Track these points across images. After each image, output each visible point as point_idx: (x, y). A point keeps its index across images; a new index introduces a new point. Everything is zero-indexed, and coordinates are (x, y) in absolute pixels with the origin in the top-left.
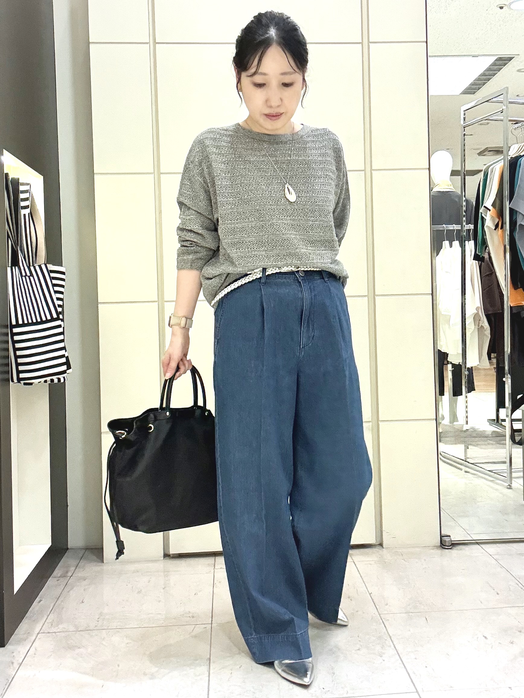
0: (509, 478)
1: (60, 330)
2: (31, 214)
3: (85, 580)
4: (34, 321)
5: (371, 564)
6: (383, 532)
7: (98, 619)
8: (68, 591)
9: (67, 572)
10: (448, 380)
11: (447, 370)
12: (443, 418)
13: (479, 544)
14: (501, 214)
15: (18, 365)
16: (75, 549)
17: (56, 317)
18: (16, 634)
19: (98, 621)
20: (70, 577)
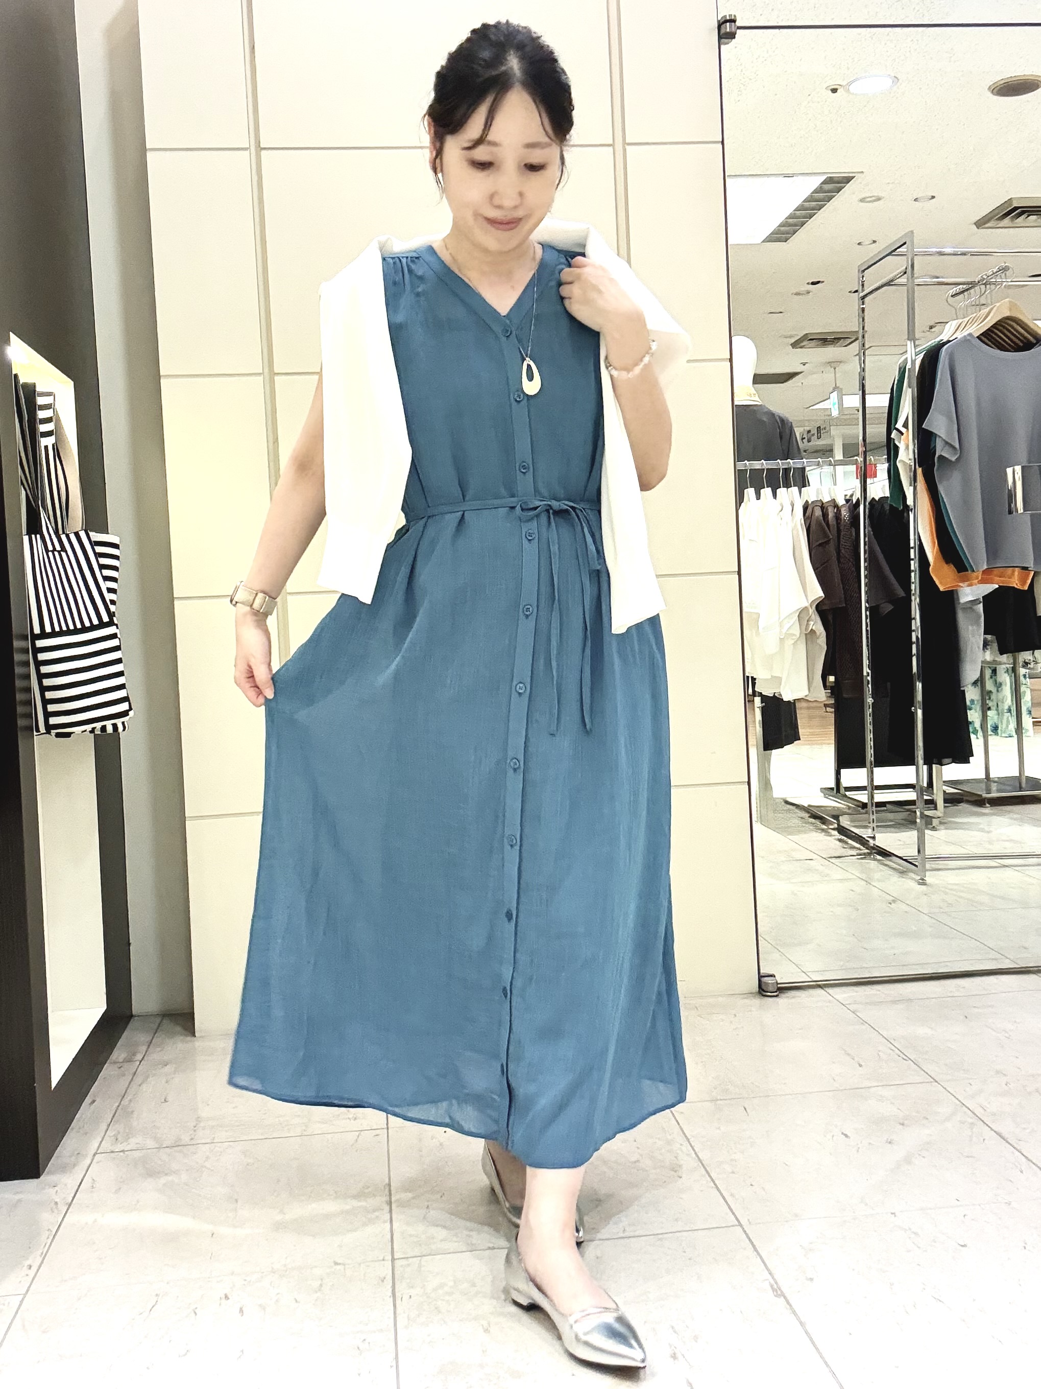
1: (114, 642)
2: (56, 447)
3: (166, 1066)
4: (71, 627)
8: (138, 1084)
9: (134, 1054)
13: (822, 988)
15: (46, 702)
16: (145, 1017)
17: (108, 620)
18: (58, 1157)
19: (195, 1131)
20: (141, 1062)
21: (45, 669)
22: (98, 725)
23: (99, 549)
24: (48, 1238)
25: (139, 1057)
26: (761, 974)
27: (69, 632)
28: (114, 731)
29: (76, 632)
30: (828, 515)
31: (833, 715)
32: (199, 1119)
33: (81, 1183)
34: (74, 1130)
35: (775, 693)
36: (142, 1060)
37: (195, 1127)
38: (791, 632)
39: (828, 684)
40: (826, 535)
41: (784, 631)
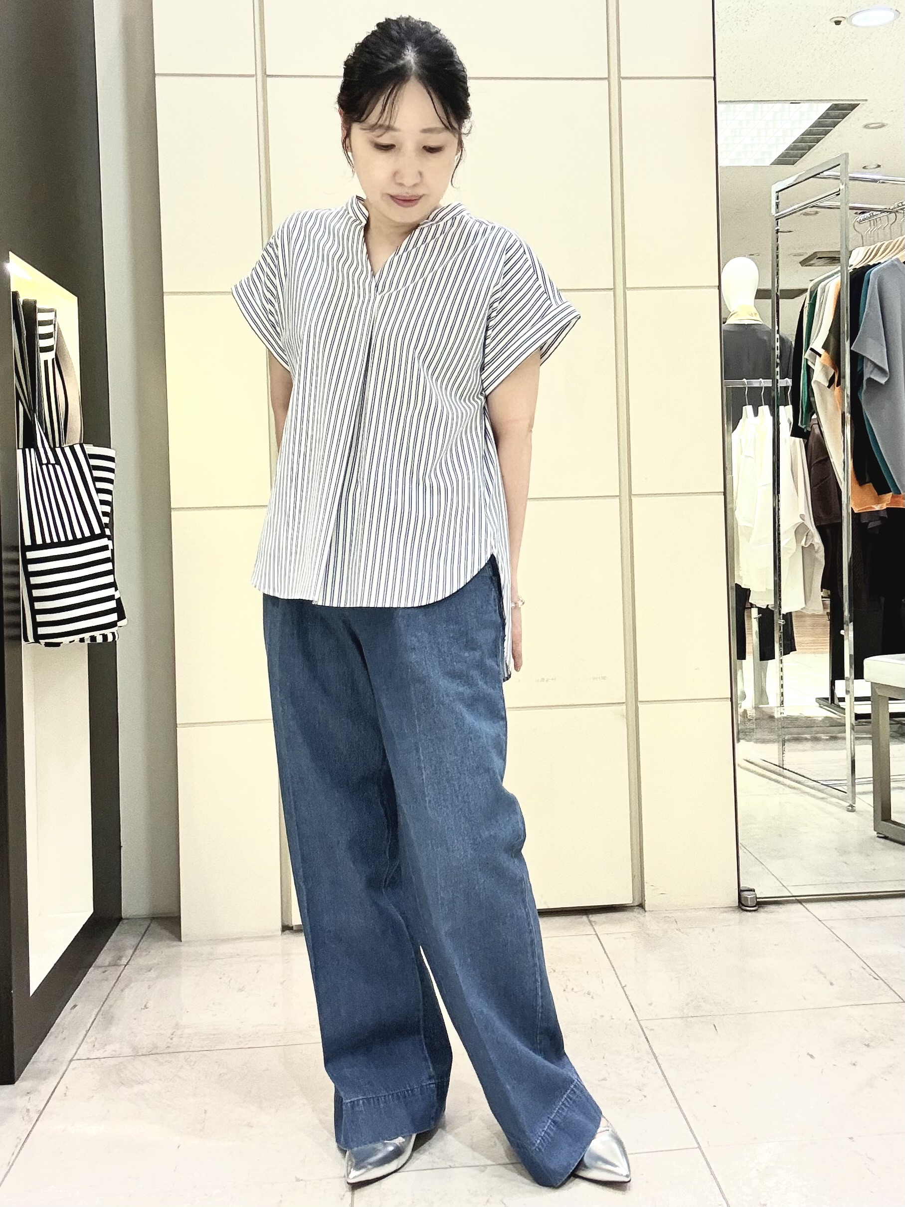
0: (849, 794)
1: (107, 554)
2: (57, 361)
3: (150, 971)
4: (63, 539)
5: (624, 938)
6: (645, 884)
7: (172, 1034)
8: (122, 988)
9: (120, 958)
10: (752, 634)
11: (750, 617)
12: (744, 697)
13: (801, 904)
14: (837, 362)
15: (35, 613)
16: (132, 920)
17: (100, 532)
18: (34, 1064)
19: (172, 1039)
20: (126, 966)
21: (34, 580)
22: (87, 636)
23: (93, 462)
25: (124, 961)
26: (742, 888)
27: (60, 544)
28: (103, 641)
29: (68, 543)
33: (54, 1091)
34: (54, 1034)
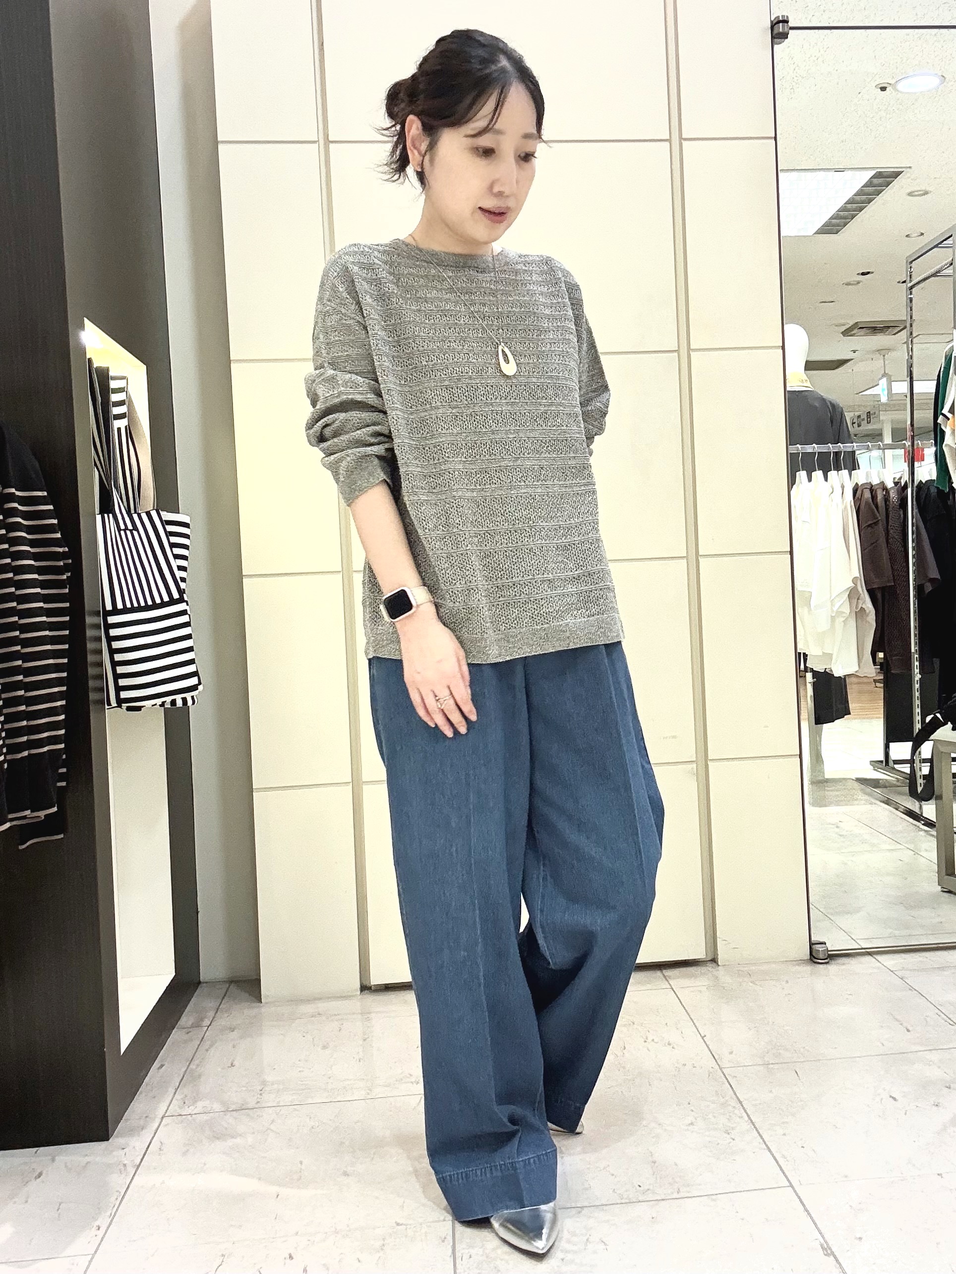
2: (129, 429)
3: (233, 1030)
4: (142, 604)
6: (718, 939)
8: (206, 1048)
9: (202, 1019)
13: (872, 956)
15: (116, 677)
16: (212, 983)
17: (178, 597)
18: (127, 1120)
19: (261, 1094)
20: (208, 1027)
21: (116, 645)
22: (168, 699)
23: (170, 528)
24: (117, 1199)
25: (206, 1022)
26: (813, 942)
27: (140, 609)
28: (183, 705)
29: (147, 608)
30: (877, 497)
31: (882, 690)
32: (264, 1083)
33: (148, 1146)
34: (144, 1094)
35: (826, 669)
36: (210, 1025)
37: (261, 1090)
38: (840, 610)
39: (877, 661)
40: (875, 517)
41: (835, 609)
